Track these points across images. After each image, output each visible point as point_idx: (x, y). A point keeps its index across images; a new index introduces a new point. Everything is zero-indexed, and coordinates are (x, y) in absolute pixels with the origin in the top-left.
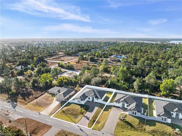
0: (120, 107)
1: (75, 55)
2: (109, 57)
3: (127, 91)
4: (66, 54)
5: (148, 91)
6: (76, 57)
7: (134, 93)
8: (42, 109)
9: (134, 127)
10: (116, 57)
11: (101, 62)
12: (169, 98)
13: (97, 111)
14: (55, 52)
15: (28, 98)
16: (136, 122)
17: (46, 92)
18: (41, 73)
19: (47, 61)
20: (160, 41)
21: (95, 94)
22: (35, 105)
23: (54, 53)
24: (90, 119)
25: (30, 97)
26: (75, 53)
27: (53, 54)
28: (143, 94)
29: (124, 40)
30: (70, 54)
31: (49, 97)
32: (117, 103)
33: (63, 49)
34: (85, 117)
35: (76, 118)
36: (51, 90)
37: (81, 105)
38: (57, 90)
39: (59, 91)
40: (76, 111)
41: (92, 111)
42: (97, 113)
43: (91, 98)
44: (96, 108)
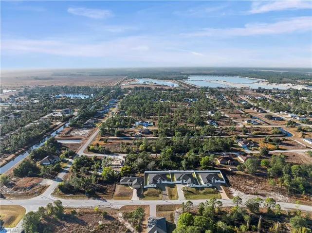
2: (133, 126)
3: (178, 170)
4: (71, 126)
5: (193, 167)
7: (183, 170)
8: (130, 197)
9: (194, 193)
10: (141, 125)
11: (130, 136)
16: (194, 190)
17: (116, 184)
21: (161, 178)
22: (120, 196)
24: (168, 195)
25: (108, 191)
31: (124, 187)
32: (178, 181)
34: (163, 194)
35: (158, 196)
36: (123, 181)
37: (154, 188)
38: (129, 180)
39: (131, 181)
40: (155, 192)
41: (165, 190)
42: (169, 190)
43: (159, 181)
44: (166, 188)
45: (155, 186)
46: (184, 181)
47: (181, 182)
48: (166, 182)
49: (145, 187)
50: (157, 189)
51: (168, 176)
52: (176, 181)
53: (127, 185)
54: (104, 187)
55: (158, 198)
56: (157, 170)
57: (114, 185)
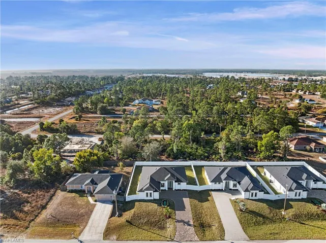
0: (222, 190)
1: (61, 104)
2: (130, 104)
3: (210, 161)
4: (38, 103)
5: (240, 155)
6: (64, 108)
7: (221, 161)
8: (78, 229)
9: (268, 218)
10: (142, 103)
11: (122, 113)
12: (274, 161)
13: (191, 206)
14: (11, 101)
15: (21, 211)
16: (264, 209)
17: (57, 190)
18: (13, 149)
19: (4, 121)
20: (190, 73)
21: (172, 175)
22: (51, 223)
23: (8, 102)
24: (191, 223)
25: (26, 209)
26: (58, 101)
27: (6, 105)
28: (236, 161)
29: (131, 73)
30: (48, 102)
31: (74, 198)
32: (216, 183)
33: (23, 93)
34: (178, 221)
35: (163, 228)
36: (72, 183)
37: (154, 201)
38: (89, 181)
39: (93, 182)
40: (154, 214)
41: (182, 208)
42: (194, 209)
43: (166, 183)
44: (187, 201)
45: (156, 196)
46: (231, 183)
47: (222, 186)
48: (184, 186)
49: (129, 198)
50: (160, 205)
51: (188, 173)
52: (209, 185)
53: (81, 193)
54: (25, 195)
55: (161, 232)
56: (163, 161)
57: (52, 191)
